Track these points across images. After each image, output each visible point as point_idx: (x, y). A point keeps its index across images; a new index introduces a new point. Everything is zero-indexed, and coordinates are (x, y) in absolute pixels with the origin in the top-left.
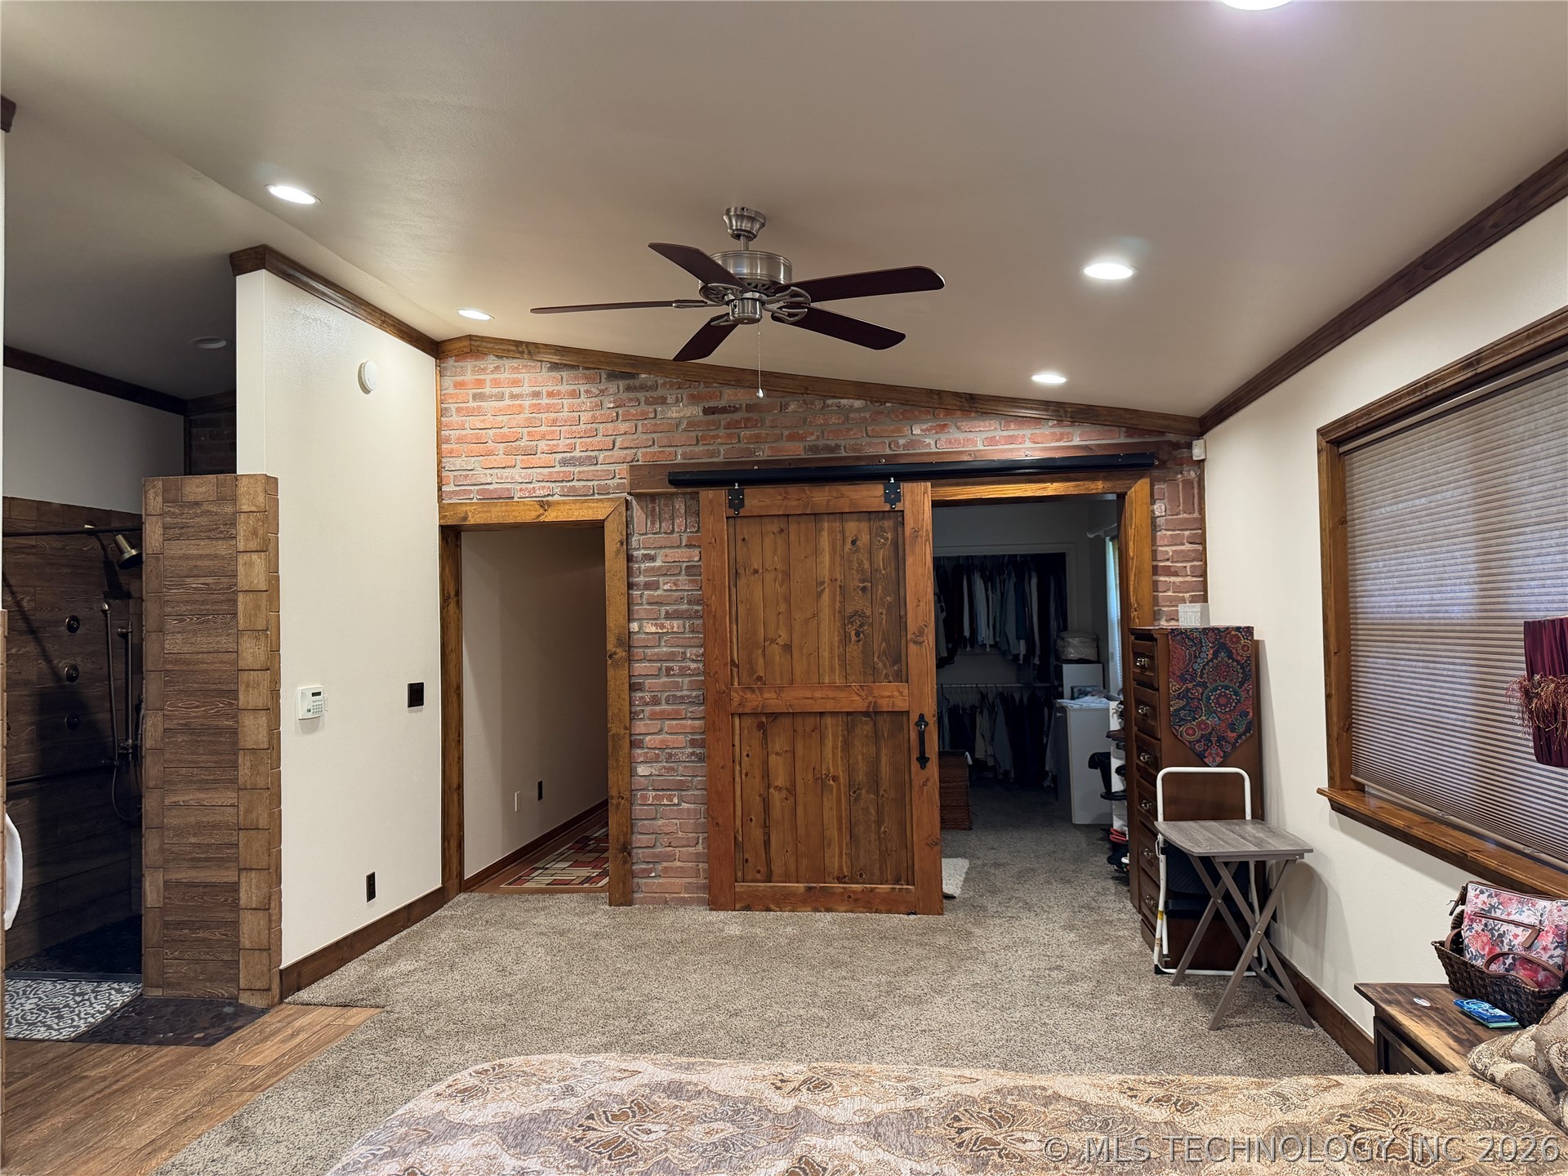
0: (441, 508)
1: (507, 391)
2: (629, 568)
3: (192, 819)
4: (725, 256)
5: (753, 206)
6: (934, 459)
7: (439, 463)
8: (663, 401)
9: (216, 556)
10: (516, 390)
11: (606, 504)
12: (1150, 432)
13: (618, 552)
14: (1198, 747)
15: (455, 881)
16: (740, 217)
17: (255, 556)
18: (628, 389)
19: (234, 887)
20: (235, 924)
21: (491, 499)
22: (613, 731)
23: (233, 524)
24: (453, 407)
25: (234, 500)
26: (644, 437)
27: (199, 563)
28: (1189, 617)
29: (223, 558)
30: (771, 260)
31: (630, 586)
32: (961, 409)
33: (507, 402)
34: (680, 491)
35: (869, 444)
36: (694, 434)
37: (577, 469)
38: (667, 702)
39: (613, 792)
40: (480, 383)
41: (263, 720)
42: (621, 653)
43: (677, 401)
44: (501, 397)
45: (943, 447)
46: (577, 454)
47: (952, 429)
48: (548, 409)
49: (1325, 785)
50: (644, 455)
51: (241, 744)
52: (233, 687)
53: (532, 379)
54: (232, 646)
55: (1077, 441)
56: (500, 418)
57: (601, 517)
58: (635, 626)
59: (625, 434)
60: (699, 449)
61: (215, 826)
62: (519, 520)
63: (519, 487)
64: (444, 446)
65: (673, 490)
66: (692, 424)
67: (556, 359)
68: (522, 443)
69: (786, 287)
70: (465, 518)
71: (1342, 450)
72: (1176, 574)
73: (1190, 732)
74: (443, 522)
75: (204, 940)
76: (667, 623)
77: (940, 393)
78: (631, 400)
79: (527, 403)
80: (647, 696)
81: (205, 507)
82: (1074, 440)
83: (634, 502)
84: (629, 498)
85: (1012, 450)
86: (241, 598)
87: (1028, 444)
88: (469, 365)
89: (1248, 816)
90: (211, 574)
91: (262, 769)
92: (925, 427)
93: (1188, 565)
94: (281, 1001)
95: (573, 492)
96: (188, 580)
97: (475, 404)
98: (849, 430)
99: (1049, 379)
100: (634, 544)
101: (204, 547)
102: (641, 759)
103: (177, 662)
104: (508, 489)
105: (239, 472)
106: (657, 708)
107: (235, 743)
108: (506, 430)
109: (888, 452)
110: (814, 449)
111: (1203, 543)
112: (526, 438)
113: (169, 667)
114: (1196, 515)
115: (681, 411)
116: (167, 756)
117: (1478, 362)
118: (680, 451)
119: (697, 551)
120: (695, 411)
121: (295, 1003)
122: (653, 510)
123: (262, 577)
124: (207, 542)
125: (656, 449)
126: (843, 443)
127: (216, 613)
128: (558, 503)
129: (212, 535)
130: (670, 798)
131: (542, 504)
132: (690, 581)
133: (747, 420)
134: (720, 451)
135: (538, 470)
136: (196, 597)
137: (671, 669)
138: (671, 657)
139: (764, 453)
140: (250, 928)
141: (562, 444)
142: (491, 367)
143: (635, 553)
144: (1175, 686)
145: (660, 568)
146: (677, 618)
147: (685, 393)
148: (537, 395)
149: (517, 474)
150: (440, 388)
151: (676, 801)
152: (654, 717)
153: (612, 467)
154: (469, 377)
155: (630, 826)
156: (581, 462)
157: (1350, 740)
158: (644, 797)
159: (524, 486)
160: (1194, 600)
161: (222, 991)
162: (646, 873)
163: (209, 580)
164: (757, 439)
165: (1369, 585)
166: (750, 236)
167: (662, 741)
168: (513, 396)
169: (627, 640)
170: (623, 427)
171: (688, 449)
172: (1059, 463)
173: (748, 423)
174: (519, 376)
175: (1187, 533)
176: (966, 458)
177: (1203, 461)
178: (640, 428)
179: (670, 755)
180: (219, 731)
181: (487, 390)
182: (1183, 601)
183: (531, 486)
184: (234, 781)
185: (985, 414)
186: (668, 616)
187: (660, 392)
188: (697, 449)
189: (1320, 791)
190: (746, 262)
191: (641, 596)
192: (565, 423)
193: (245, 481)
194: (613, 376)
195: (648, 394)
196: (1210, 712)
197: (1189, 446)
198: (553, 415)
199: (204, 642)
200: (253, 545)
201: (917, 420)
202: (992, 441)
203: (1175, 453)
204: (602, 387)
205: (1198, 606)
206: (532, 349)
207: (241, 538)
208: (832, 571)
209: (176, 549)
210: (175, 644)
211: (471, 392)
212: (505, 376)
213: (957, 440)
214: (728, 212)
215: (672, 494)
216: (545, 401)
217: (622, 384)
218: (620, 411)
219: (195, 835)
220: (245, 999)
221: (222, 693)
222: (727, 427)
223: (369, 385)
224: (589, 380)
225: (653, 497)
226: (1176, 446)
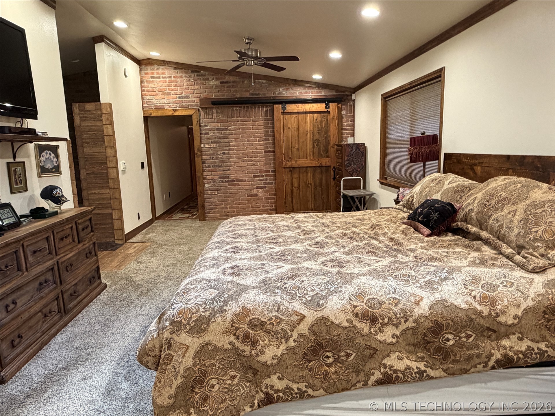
0: (144, 111)
1: (161, 76)
2: (200, 129)
3: (97, 197)
4: (245, 50)
5: (251, 37)
6: (285, 98)
7: (142, 97)
8: (208, 79)
9: (97, 126)
10: (164, 76)
11: (193, 110)
12: (341, 92)
13: (197, 124)
14: (351, 173)
15: (154, 217)
16: (248, 39)
17: (108, 126)
18: (197, 76)
19: (111, 214)
20: (112, 223)
21: (158, 108)
22: (198, 175)
23: (101, 116)
24: (145, 80)
25: (101, 110)
26: (203, 90)
27: (92, 128)
28: (350, 141)
29: (99, 126)
30: (256, 51)
31: (201, 134)
32: (293, 84)
33: (161, 79)
34: (214, 106)
35: (268, 93)
36: (217, 90)
37: (183, 100)
38: (213, 167)
39: (199, 191)
40: (153, 73)
41: (115, 170)
42: (199, 153)
43: (212, 79)
44: (159, 78)
45: (288, 94)
46: (183, 95)
47: (290, 90)
48: (174, 81)
49: (379, 179)
50: (203, 95)
51: (109, 177)
52: (106, 161)
53: (168, 72)
54: (104, 151)
55: (323, 94)
56: (159, 84)
57: (191, 114)
58: (202, 145)
59: (197, 89)
60: (219, 94)
61: (103, 199)
62: (167, 115)
63: (166, 105)
64: (143, 92)
65: (213, 106)
66: (217, 86)
67: (175, 66)
68: (167, 92)
69: (260, 58)
70: (151, 114)
71: (386, 100)
72: (347, 130)
73: (349, 169)
74: (144, 115)
75: (104, 228)
76: (212, 144)
77: (287, 79)
78: (199, 79)
79: (167, 79)
80: (207, 165)
81: (92, 112)
82: (323, 93)
83: (201, 110)
84: (199, 108)
85: (306, 96)
86: (105, 137)
87: (311, 94)
88: (149, 67)
89: (362, 188)
90: (95, 131)
91: (116, 183)
92: (283, 88)
93: (350, 128)
94: (126, 242)
95: (182, 106)
96: (89, 132)
97: (152, 80)
98: (262, 89)
99: (317, 77)
100: (201, 122)
101: (93, 123)
102: (206, 182)
103: (88, 155)
104: (163, 106)
105: (101, 102)
106: (210, 168)
107: (108, 176)
108: (161, 88)
109: (273, 95)
110: (252, 94)
111: (354, 122)
112: (168, 90)
113: (86, 157)
114: (352, 114)
115: (213, 83)
116: (88, 181)
117: (412, 83)
118: (213, 94)
119: (219, 124)
120: (218, 83)
121: (129, 242)
122: (207, 111)
123: (111, 132)
124: (94, 122)
125: (206, 94)
126: (260, 93)
127: (99, 142)
128: (178, 110)
129: (95, 120)
130: (214, 193)
131: (173, 110)
132: (218, 132)
133: (233, 85)
134: (225, 95)
135: (172, 100)
136: (92, 137)
137: (213, 157)
138: (213, 154)
139: (238, 96)
140: (116, 224)
141: (179, 92)
142: (156, 68)
143: (202, 124)
144: (346, 158)
145: (209, 129)
146: (215, 143)
147: (214, 77)
148: (170, 77)
149: (165, 101)
150: (141, 75)
151: (216, 193)
152: (209, 171)
153: (194, 99)
154: (149, 71)
155: (204, 201)
156: (185, 97)
157: (384, 168)
158: (208, 193)
159: (168, 105)
160: (351, 136)
161: (111, 240)
162: (209, 213)
163: (95, 132)
164: (236, 91)
165: (390, 132)
166: (250, 43)
167: (212, 177)
168: (163, 77)
169: (200, 150)
170: (196, 87)
171: (216, 94)
172: (319, 100)
173: (233, 86)
174: (164, 71)
175: (350, 119)
176: (294, 98)
177: (354, 100)
178: (201, 87)
179: (214, 181)
180: (103, 173)
181: (155, 75)
182: (348, 137)
183: (170, 105)
184: (109, 186)
185: (299, 85)
186: (212, 142)
187: (207, 77)
188: (218, 94)
189: (378, 180)
190: (250, 51)
191: (204, 137)
192: (179, 86)
193: (103, 105)
194: (193, 72)
195: (204, 77)
196: (354, 164)
197: (351, 96)
198: (175, 83)
199: (95, 150)
200: (108, 123)
201: (280, 87)
202: (301, 93)
203: (348, 97)
204: (190, 75)
205: (352, 138)
206: (168, 63)
207: (104, 120)
208: (310, 128)
209: (84, 124)
210: (87, 150)
211: (150, 76)
212: (160, 71)
213: (292, 93)
214: (245, 38)
215: (213, 107)
216: (173, 79)
217: (196, 74)
218: (195, 82)
219: (98, 201)
220: (117, 242)
221: (102, 163)
222: (227, 87)
223: (127, 75)
224: (186, 73)
225: (206, 108)
226: (348, 96)
